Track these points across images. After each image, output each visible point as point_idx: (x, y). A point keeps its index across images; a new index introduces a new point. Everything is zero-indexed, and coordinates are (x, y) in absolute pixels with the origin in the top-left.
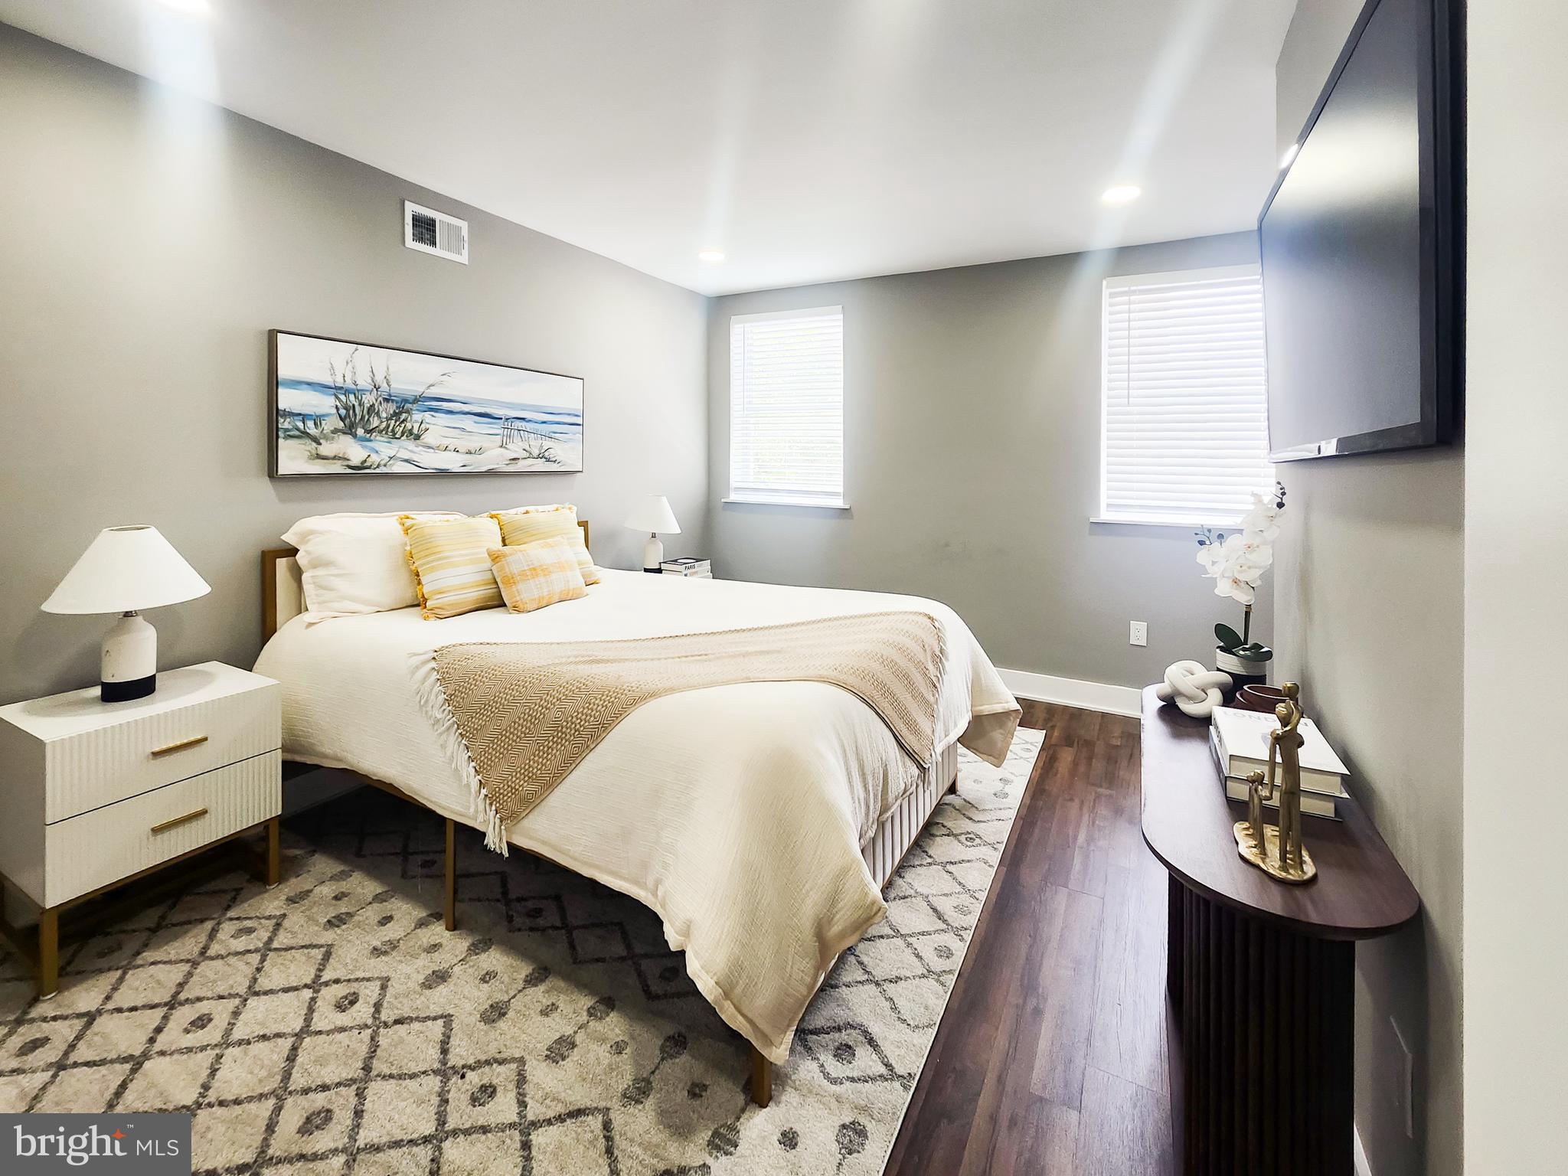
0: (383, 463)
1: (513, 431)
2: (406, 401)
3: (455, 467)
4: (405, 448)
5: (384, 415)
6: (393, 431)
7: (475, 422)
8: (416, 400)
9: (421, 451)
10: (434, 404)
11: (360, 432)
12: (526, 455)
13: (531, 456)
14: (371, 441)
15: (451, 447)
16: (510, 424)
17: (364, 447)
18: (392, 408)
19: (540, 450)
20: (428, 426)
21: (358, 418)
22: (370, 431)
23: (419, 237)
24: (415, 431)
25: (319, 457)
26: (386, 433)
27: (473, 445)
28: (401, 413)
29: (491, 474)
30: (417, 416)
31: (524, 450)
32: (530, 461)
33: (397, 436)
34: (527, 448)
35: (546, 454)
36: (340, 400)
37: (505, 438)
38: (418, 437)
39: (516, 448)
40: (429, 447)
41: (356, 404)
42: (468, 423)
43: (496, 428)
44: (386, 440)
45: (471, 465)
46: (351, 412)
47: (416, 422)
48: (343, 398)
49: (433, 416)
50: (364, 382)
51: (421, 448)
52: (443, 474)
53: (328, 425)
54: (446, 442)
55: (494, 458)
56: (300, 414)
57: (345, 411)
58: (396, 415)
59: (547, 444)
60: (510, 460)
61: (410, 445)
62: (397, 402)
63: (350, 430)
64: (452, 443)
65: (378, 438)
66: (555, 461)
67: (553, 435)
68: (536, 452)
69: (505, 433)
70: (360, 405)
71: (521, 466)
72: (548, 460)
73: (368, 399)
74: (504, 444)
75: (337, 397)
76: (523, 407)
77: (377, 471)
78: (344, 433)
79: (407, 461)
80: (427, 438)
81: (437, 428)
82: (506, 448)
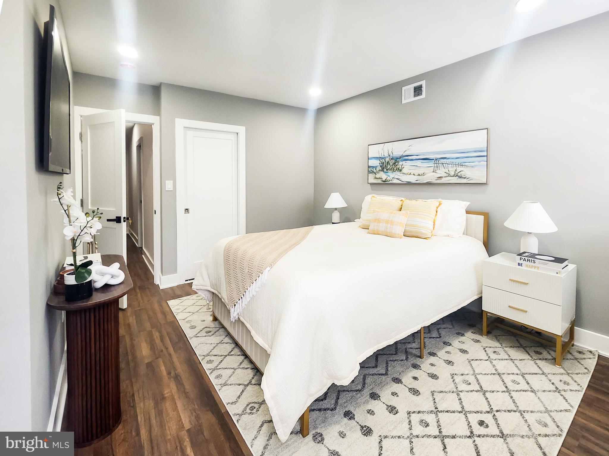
0: (391, 180)
1: (439, 164)
2: (397, 158)
3: (413, 181)
4: (397, 174)
5: (391, 164)
6: (393, 169)
7: (421, 162)
8: (400, 158)
9: (401, 175)
10: (405, 158)
11: (385, 170)
12: (446, 175)
13: (449, 175)
14: (388, 173)
15: (412, 173)
16: (438, 161)
17: (386, 175)
18: (393, 161)
19: (455, 172)
20: (404, 166)
21: (385, 166)
22: (387, 170)
24: (400, 168)
25: (376, 178)
26: (392, 170)
27: (421, 172)
28: (396, 163)
29: (429, 184)
30: (401, 163)
31: (445, 173)
32: (449, 178)
33: (395, 171)
34: (448, 172)
35: (459, 174)
36: (381, 161)
37: (435, 168)
38: (401, 171)
39: (441, 172)
40: (404, 174)
41: (384, 162)
42: (419, 163)
43: (431, 164)
44: (391, 172)
45: (420, 180)
46: (383, 164)
47: (400, 165)
48: (381, 160)
49: (406, 162)
50: (386, 155)
51: (402, 174)
52: (409, 184)
53: (378, 169)
54: (410, 172)
55: (430, 177)
56: (372, 167)
57: (381, 164)
58: (394, 163)
59: (459, 169)
60: (438, 178)
61: (398, 173)
62: (395, 159)
63: (382, 170)
64: (412, 172)
65: (390, 172)
66: (465, 178)
67: (464, 164)
68: (452, 173)
69: (435, 166)
70: (385, 162)
71: (443, 180)
72: (460, 177)
73: (387, 160)
74: (435, 170)
75: (380, 161)
77: (389, 182)
78: (381, 171)
79: (397, 179)
80: (404, 171)
81: (407, 166)
82: (436, 172)
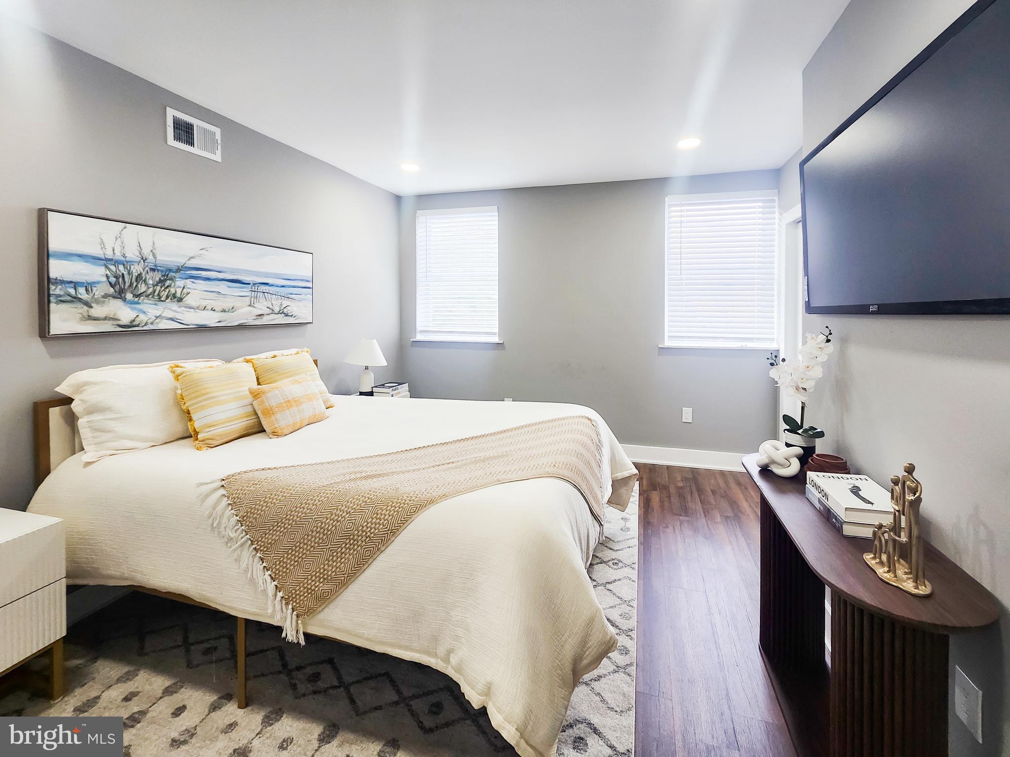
0: (150, 321)
1: (259, 293)
2: (170, 270)
3: (212, 323)
4: (170, 309)
5: (151, 282)
6: (159, 295)
7: (228, 287)
8: (178, 270)
9: (183, 310)
10: (193, 273)
11: (129, 296)
12: (269, 311)
13: (273, 312)
14: (139, 303)
15: (209, 307)
16: (256, 288)
17: (132, 309)
18: (158, 276)
19: (280, 307)
20: (189, 291)
21: (127, 284)
22: (139, 296)
23: (177, 138)
24: (178, 295)
25: (90, 318)
26: (153, 297)
27: (227, 305)
28: (165, 280)
29: (241, 327)
30: (180, 283)
31: (268, 308)
32: (273, 316)
33: (162, 299)
34: (271, 307)
35: (285, 310)
36: (110, 270)
37: (252, 299)
38: (180, 300)
39: (261, 307)
40: (191, 308)
41: (125, 273)
42: (223, 287)
43: (246, 291)
44: (152, 302)
45: (225, 321)
46: (121, 280)
47: (179, 287)
48: (113, 268)
49: (193, 282)
50: (132, 254)
51: (183, 308)
52: (202, 329)
53: (98, 292)
54: (204, 303)
55: (244, 314)
56: (71, 282)
57: (114, 279)
58: (161, 281)
59: (286, 303)
60: (257, 316)
61: (174, 306)
62: (162, 271)
63: (120, 294)
64: (210, 304)
65: (145, 301)
66: (292, 316)
67: (290, 296)
68: (277, 309)
69: (253, 295)
70: (129, 274)
71: (265, 320)
72: (287, 315)
73: (136, 269)
74: (252, 303)
75: (107, 267)
76: (267, 275)
77: (145, 328)
78: (114, 297)
79: (172, 319)
80: (188, 300)
81: (196, 292)
82: (253, 306)
